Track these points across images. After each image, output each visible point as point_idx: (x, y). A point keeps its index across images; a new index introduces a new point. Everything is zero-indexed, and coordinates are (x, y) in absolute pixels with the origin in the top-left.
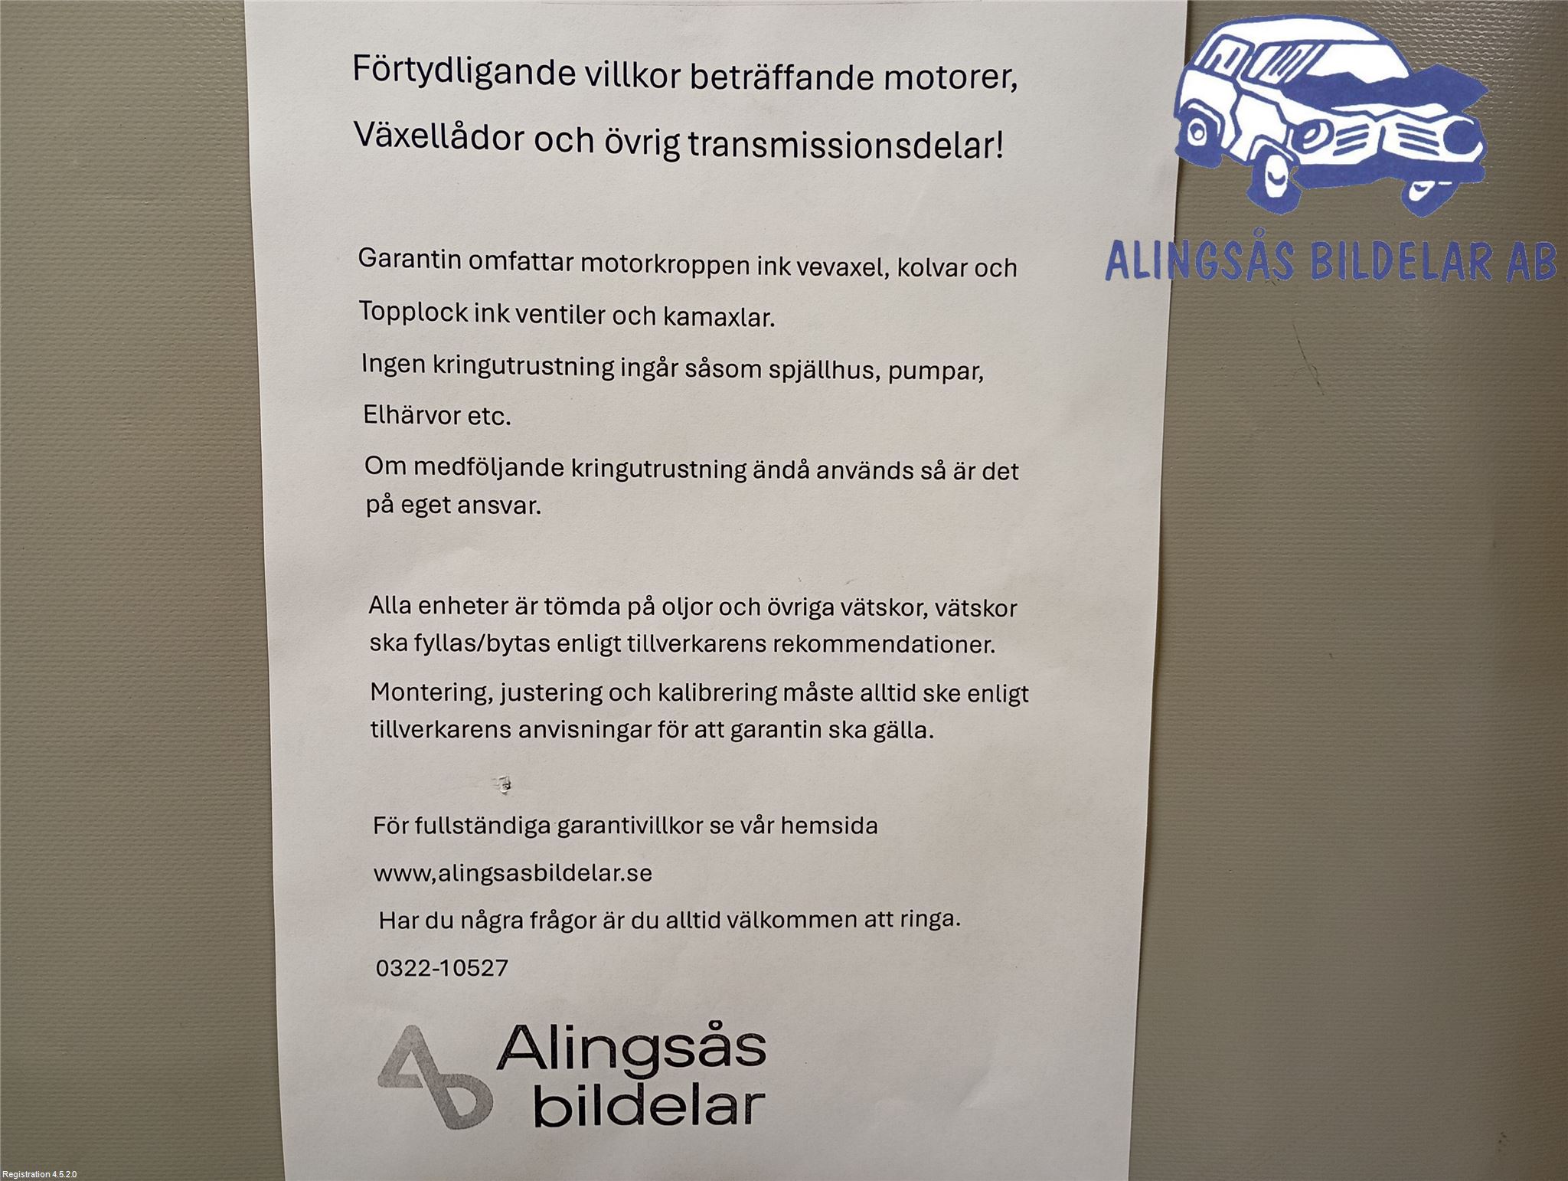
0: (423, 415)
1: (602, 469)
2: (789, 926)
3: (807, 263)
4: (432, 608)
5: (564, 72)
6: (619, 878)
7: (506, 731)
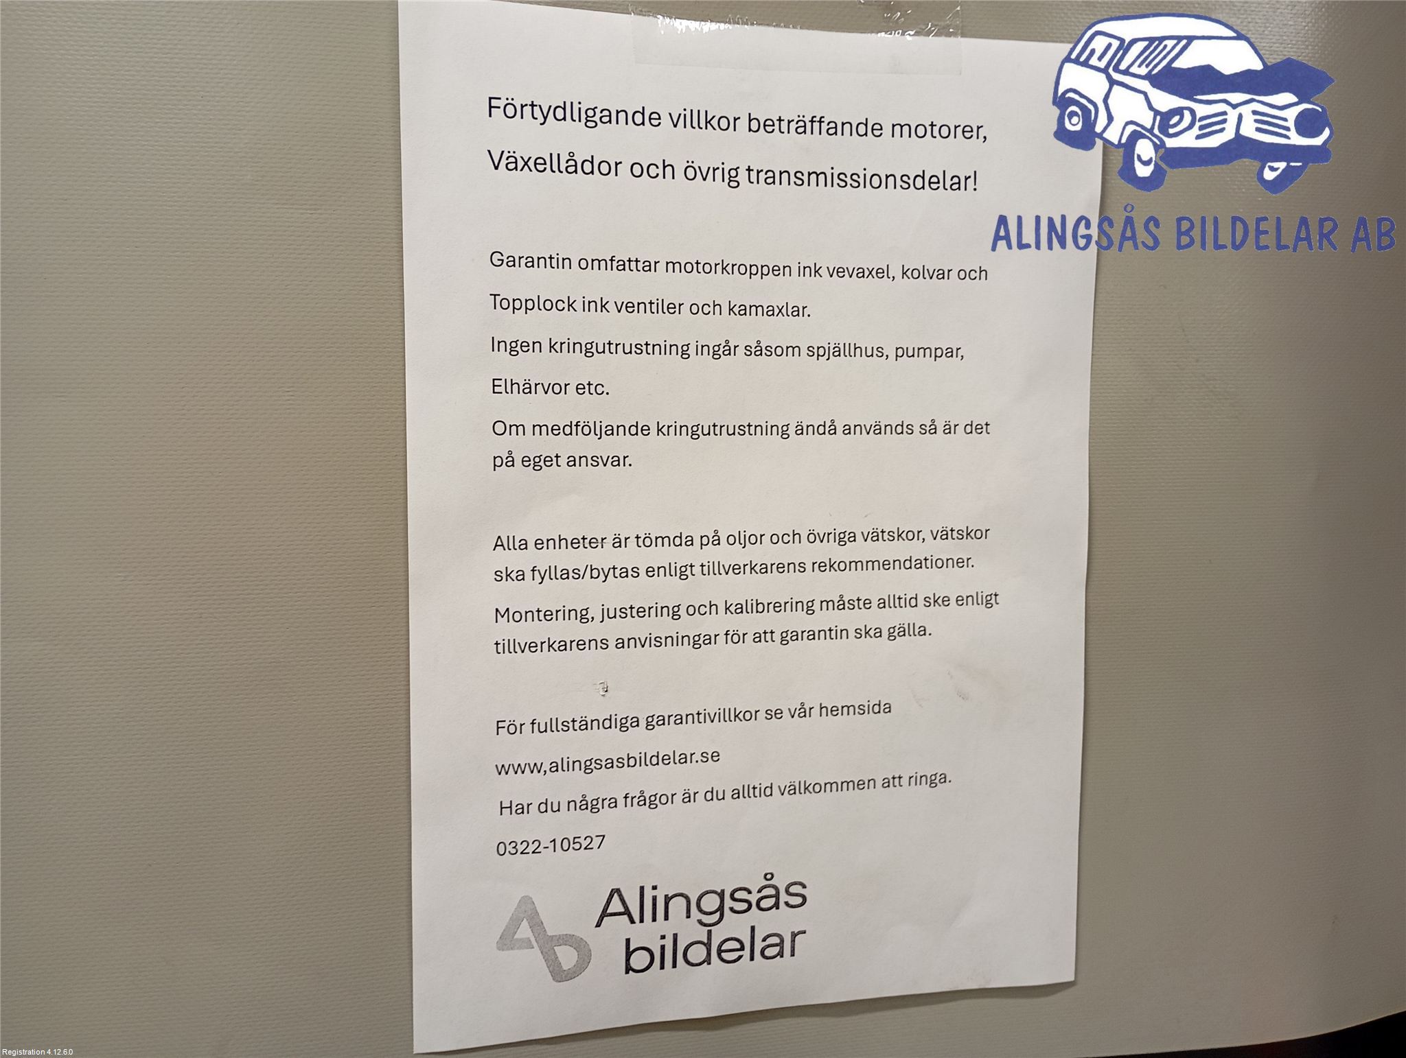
0: (539, 387)
1: (680, 429)
2: (825, 791)
3: (834, 268)
4: (545, 545)
5: (652, 117)
6: (694, 761)
7: (604, 644)
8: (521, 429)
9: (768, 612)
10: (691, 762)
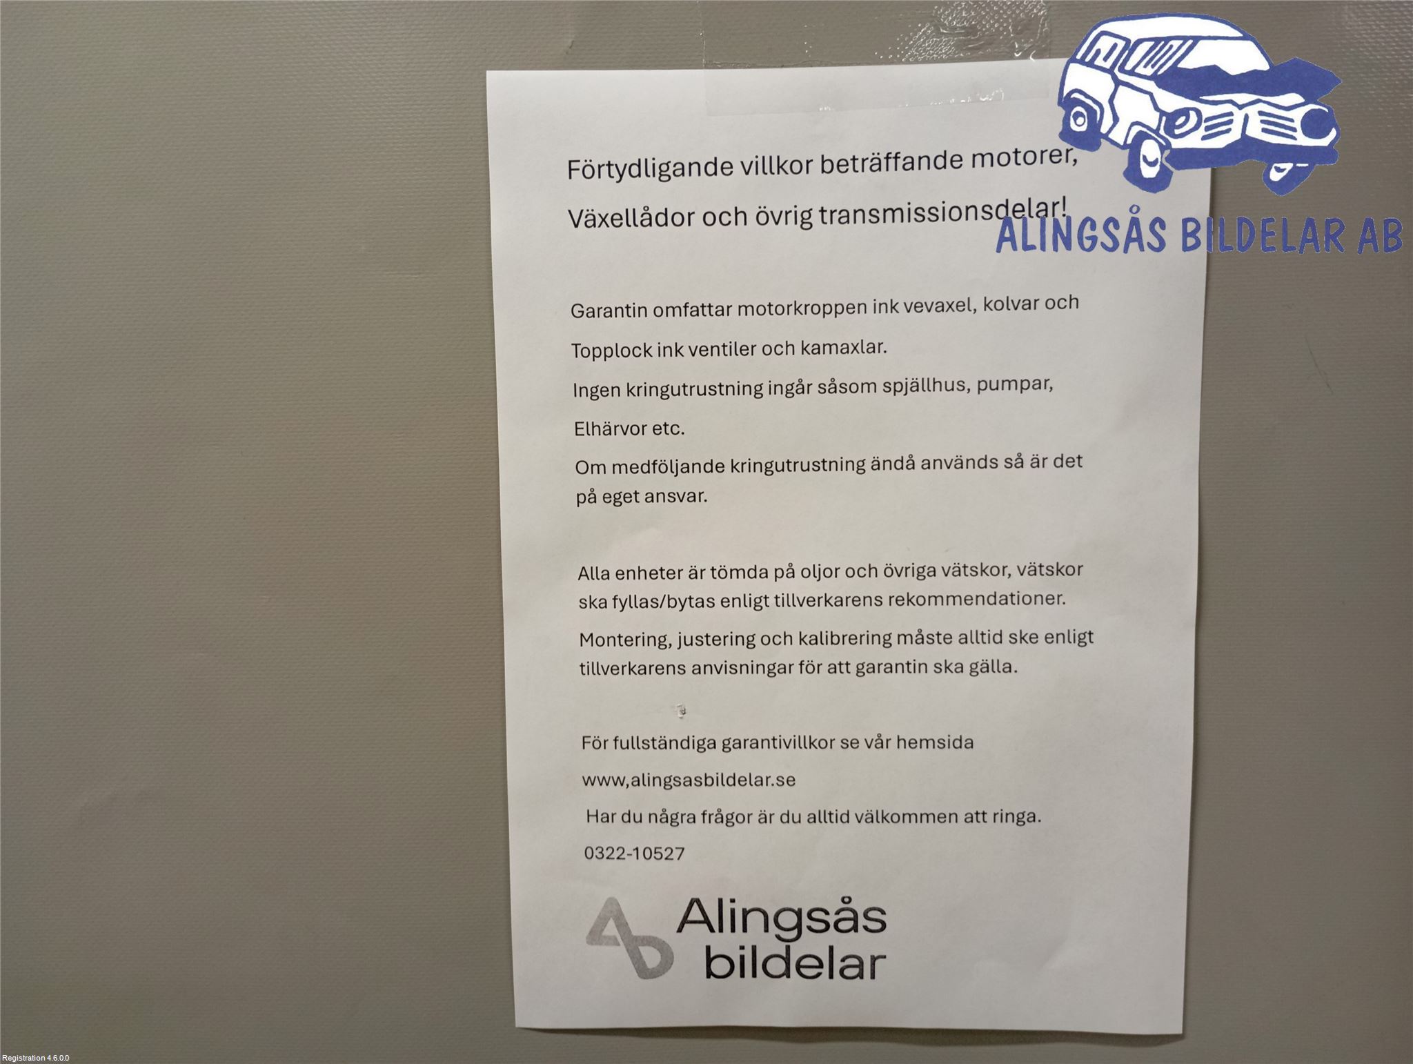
0: (619, 429)
1: (753, 466)
2: (904, 822)
3: (912, 304)
4: (626, 575)
5: (724, 166)
6: (770, 784)
7: (682, 669)
8: (601, 468)
9: (843, 643)
10: (767, 785)
